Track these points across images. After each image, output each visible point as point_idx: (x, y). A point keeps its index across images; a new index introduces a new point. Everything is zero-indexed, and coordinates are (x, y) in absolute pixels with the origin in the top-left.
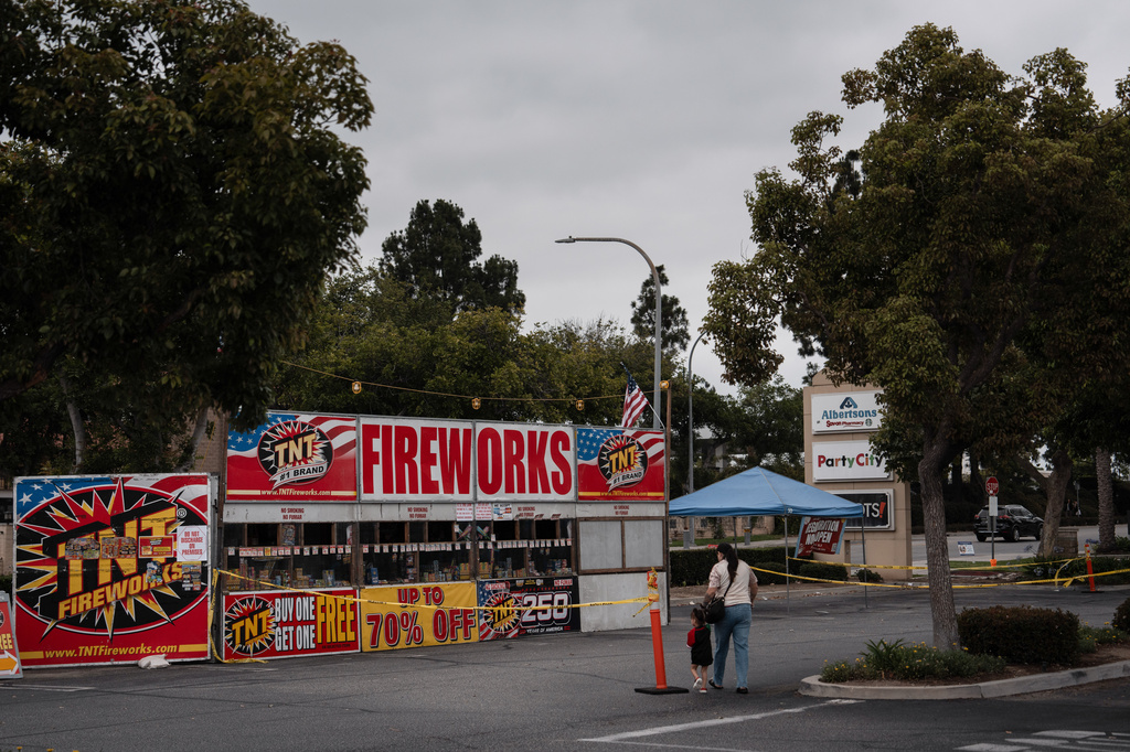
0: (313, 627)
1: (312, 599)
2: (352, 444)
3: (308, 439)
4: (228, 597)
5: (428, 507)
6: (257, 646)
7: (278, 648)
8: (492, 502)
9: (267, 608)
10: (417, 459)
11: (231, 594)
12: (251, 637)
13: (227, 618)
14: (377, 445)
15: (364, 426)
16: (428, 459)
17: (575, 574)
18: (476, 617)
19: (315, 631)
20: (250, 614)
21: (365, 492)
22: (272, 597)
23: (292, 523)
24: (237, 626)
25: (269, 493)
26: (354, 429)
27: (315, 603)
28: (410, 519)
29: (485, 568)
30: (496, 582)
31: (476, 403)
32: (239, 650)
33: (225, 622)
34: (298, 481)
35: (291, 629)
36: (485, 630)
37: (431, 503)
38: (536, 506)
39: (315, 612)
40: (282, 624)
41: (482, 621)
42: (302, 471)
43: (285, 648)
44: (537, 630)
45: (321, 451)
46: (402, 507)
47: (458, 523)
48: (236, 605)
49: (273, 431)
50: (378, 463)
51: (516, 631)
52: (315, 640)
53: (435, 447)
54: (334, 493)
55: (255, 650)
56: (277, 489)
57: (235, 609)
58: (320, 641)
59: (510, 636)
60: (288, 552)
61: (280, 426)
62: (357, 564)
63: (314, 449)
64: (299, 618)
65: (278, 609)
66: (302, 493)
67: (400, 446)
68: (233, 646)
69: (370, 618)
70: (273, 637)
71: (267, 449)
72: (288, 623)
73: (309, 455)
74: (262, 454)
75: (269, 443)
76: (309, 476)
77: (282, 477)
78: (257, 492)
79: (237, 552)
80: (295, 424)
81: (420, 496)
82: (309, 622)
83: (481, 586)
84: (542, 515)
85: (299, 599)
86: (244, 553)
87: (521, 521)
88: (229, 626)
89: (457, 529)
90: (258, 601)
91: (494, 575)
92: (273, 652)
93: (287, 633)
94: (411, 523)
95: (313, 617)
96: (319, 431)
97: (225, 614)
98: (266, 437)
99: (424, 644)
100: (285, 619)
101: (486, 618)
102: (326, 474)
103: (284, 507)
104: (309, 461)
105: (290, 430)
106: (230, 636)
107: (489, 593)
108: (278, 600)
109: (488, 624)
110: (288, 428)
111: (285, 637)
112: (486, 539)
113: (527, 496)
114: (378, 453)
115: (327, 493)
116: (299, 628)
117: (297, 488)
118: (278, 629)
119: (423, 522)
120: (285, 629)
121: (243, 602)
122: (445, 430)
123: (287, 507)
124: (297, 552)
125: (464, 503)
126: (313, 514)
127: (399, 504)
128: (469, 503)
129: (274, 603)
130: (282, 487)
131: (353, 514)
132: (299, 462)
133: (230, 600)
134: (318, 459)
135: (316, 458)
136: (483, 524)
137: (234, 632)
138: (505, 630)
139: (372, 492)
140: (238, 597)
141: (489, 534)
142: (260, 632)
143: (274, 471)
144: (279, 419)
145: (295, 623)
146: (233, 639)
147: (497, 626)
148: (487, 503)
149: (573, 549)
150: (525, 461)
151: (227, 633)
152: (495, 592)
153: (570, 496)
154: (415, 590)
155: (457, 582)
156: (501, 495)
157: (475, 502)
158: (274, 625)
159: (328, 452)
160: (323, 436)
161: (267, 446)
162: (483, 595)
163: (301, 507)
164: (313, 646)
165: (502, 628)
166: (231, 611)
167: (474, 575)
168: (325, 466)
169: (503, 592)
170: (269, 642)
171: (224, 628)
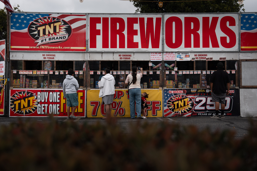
0: (58, 105)
1: (58, 93)
2: (84, 26)
3: (57, 24)
4: (12, 91)
5: (132, 54)
6: (27, 111)
7: (39, 113)
8: (176, 52)
9: (33, 96)
10: (125, 33)
11: (14, 89)
12: (24, 107)
13: (11, 99)
14: (99, 27)
15: (91, 18)
16: (132, 33)
17: (237, 88)
18: (161, 106)
19: (60, 107)
20: (24, 98)
21: (91, 47)
22: (36, 92)
23: (49, 61)
24: (17, 103)
25: (34, 47)
26: (85, 19)
27: (60, 95)
28: (120, 60)
29: (170, 83)
30: (176, 90)
31: (161, 4)
32: (17, 112)
33: (10, 101)
34: (51, 43)
35: (46, 105)
36: (168, 112)
37: (134, 53)
38: (208, 54)
39: (60, 99)
40: (41, 103)
41: (166, 108)
42: (54, 38)
43: (43, 113)
44: (206, 114)
45: (64, 29)
46: (115, 54)
47: (151, 62)
48: (16, 94)
49: (37, 21)
50: (100, 34)
51: (190, 114)
52: (59, 111)
53: (136, 27)
54: (72, 48)
55: (26, 113)
56: (39, 46)
57: (16, 95)
58: (62, 111)
59: (185, 116)
60: (46, 73)
61: (41, 19)
62: (86, 79)
63: (60, 29)
64: (51, 101)
65: (39, 97)
66: (54, 48)
67: (114, 27)
68: (15, 110)
69: (92, 103)
70: (36, 108)
71: (33, 29)
72: (45, 103)
73: (57, 31)
74: (30, 31)
75: (34, 26)
76: (57, 40)
77: (42, 41)
78: (28, 47)
79: (18, 72)
80: (49, 18)
81: (126, 49)
82: (56, 103)
83: (166, 92)
84: (212, 58)
85: (51, 93)
86: (21, 72)
87: (197, 61)
88: (13, 102)
89: (150, 64)
90: (28, 93)
91: (177, 86)
92: (36, 114)
93: (44, 107)
94: (121, 62)
95: (58, 101)
96: (63, 20)
97: (10, 97)
98: (33, 24)
99: (125, 116)
100: (43, 101)
101: (169, 106)
102: (67, 40)
103: (44, 54)
104: (57, 34)
105: (46, 20)
106: (13, 106)
107: (171, 95)
108: (39, 93)
109: (170, 109)
110: (45, 20)
111: (43, 109)
112: (171, 70)
113: (201, 49)
114: (100, 30)
115: (69, 48)
116: (51, 105)
117: (50, 46)
118: (39, 105)
119: (129, 62)
120: (43, 105)
121: (20, 93)
122: (143, 19)
123: (46, 54)
124: (51, 73)
125: (156, 53)
126: (60, 57)
127: (113, 53)
128: (160, 53)
129: (37, 94)
130: (42, 45)
131: (84, 57)
132: (52, 34)
133: (13, 92)
134: (62, 33)
135: (61, 33)
136: (170, 63)
137: (15, 105)
138: (182, 112)
139: (95, 47)
140: (17, 91)
141: (173, 67)
142: (29, 105)
143: (37, 38)
144: (40, 16)
145: (49, 103)
146: (15, 107)
147: (176, 110)
148: (172, 52)
149: (236, 75)
150: (200, 32)
151: (11, 105)
152: (175, 94)
153: (235, 48)
154: (121, 92)
155: (149, 89)
156: (182, 48)
157: (163, 52)
158: (37, 103)
159: (69, 30)
160: (65, 23)
161: (34, 27)
162: (167, 96)
163: (54, 54)
164: (58, 113)
165: (180, 112)
166: (14, 96)
167: (162, 86)
168: (67, 36)
169: (181, 95)
170: (33, 110)
171: (10, 103)
